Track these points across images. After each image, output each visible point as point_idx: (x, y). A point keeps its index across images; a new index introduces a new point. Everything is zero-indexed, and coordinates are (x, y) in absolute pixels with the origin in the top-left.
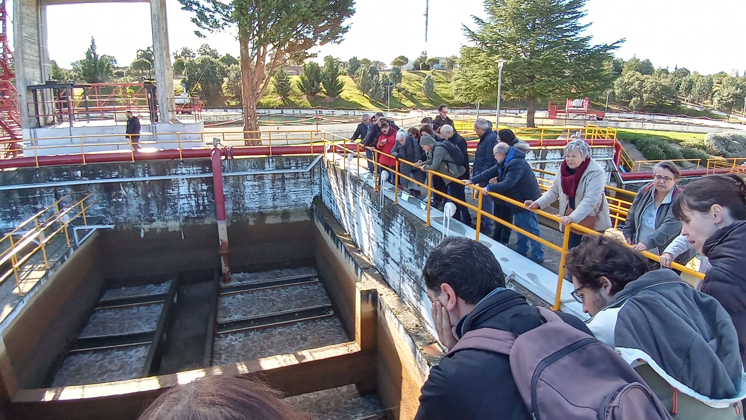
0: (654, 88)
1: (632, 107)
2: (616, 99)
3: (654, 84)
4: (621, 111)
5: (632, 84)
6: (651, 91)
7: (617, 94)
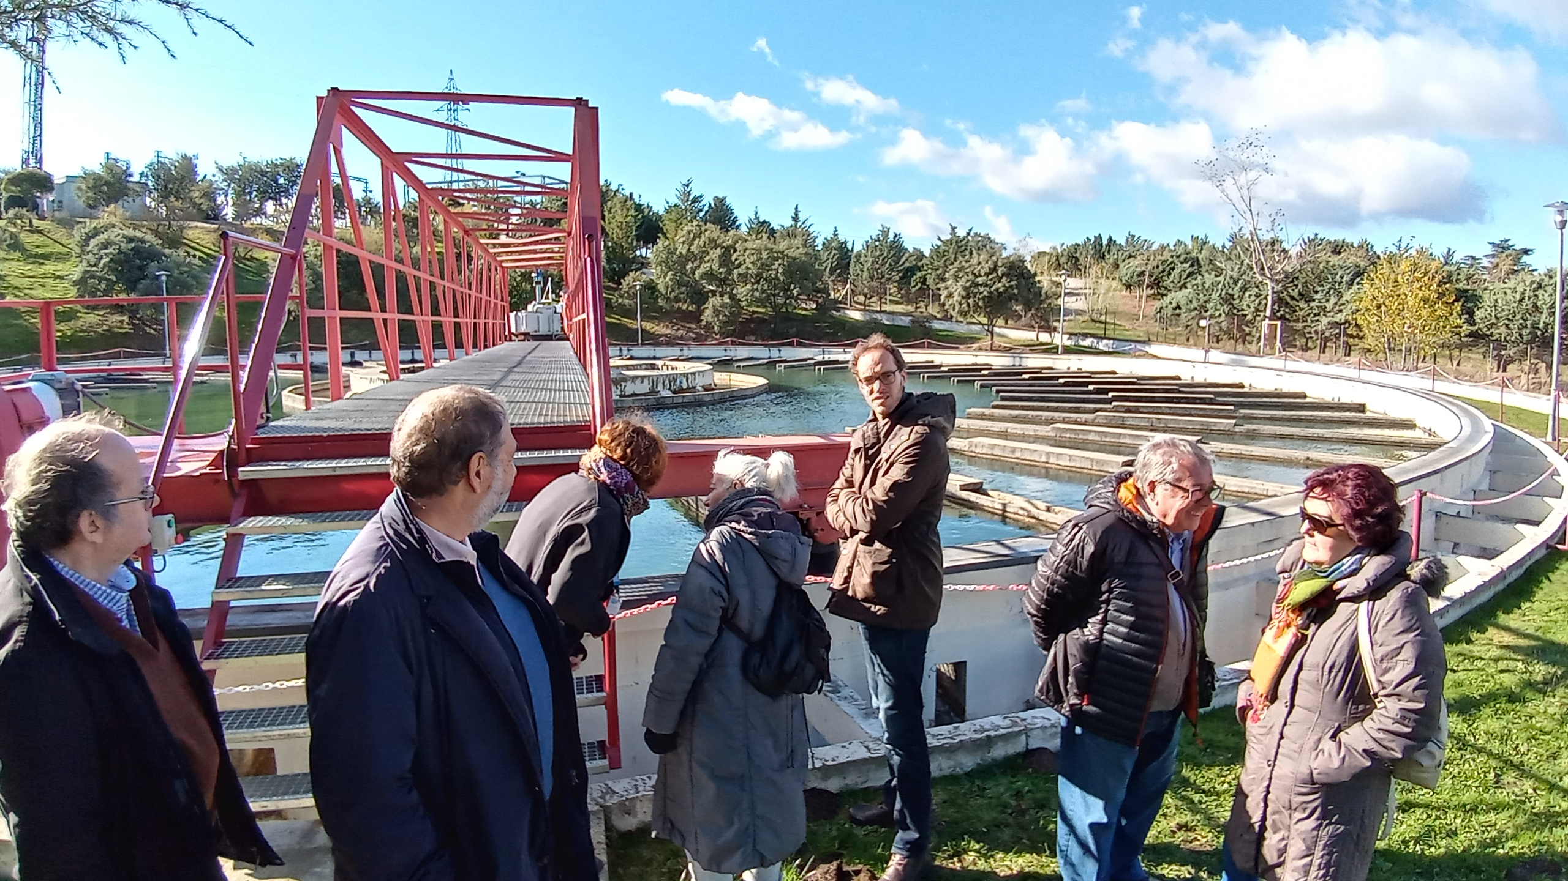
0: (765, 267)
1: (708, 327)
2: (661, 302)
3: (765, 255)
4: (682, 338)
5: (701, 257)
6: (758, 278)
7: (661, 288)
